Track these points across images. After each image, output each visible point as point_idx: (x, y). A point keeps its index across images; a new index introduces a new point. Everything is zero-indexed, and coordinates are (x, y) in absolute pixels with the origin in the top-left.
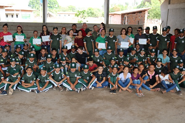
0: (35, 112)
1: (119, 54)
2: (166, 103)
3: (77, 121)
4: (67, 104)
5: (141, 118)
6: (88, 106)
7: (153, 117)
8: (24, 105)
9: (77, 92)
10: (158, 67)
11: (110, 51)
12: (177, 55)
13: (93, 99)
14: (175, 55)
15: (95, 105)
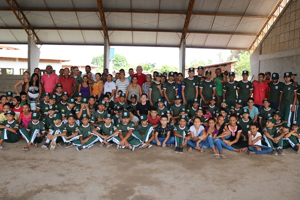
0: (68, 170)
1: (193, 106)
2: (255, 165)
3: (123, 183)
4: (114, 163)
5: (217, 184)
6: (143, 166)
7: (235, 182)
8: (56, 162)
9: (132, 150)
10: (245, 120)
11: (179, 101)
12: (269, 106)
13: (151, 159)
14: (266, 106)
15: (152, 166)
